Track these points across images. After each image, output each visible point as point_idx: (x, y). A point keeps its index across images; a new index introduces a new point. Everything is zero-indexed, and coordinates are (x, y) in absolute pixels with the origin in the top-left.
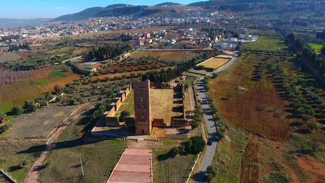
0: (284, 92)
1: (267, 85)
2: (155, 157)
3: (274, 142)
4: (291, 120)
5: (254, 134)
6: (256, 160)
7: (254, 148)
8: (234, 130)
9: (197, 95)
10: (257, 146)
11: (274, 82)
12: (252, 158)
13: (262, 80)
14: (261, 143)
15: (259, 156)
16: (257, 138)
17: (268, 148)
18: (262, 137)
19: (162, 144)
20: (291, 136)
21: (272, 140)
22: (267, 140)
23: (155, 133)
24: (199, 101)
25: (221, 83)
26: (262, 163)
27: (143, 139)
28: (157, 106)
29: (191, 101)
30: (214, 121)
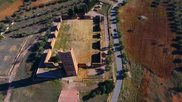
0: (173, 22)
1: (162, 12)
2: (81, 98)
3: (160, 78)
4: (175, 56)
5: (148, 69)
6: (146, 95)
7: (146, 83)
8: (134, 65)
9: (110, 28)
10: (148, 82)
11: (168, 9)
12: (144, 93)
13: (159, 6)
14: (151, 79)
15: (149, 91)
16: (149, 73)
17: (155, 84)
18: (153, 73)
19: (86, 85)
20: (172, 73)
21: (159, 76)
22: (155, 76)
23: (81, 74)
24: (112, 35)
25: (129, 11)
26: (150, 98)
27: (72, 81)
28: (81, 42)
29: (106, 34)
30: (122, 58)
